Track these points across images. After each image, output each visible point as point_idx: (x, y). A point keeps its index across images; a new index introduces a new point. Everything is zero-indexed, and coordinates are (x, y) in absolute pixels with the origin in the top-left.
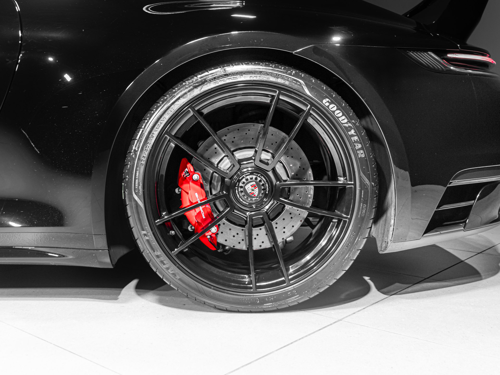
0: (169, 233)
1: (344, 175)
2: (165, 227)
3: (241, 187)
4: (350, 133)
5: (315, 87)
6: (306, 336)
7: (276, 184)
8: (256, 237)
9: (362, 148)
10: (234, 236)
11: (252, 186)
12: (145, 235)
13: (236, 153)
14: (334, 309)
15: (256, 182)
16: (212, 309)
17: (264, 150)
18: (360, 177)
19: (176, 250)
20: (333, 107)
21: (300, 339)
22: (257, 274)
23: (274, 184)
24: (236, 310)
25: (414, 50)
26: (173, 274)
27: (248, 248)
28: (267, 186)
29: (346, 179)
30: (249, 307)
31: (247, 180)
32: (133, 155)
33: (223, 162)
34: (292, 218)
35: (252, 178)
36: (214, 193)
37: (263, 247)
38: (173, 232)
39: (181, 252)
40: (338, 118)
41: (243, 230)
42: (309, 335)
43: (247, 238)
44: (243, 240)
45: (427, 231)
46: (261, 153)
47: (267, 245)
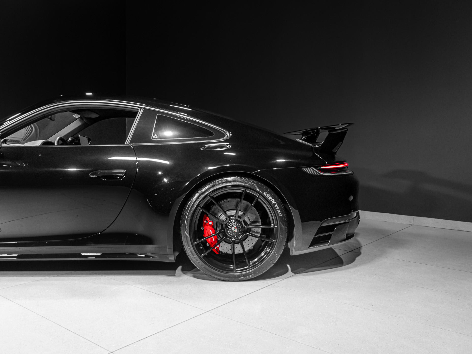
0: (199, 247)
1: (273, 223)
2: (198, 245)
3: (230, 228)
4: (275, 206)
5: (261, 187)
6: (256, 291)
7: (245, 227)
8: (236, 248)
9: (280, 212)
10: (226, 248)
11: (234, 228)
12: (190, 249)
13: (227, 212)
14: (270, 280)
15: (236, 226)
16: (217, 280)
17: (240, 211)
18: (280, 225)
19: (202, 255)
20: (268, 196)
21: (253, 292)
22: (236, 265)
23: (244, 226)
24: (228, 280)
25: (305, 167)
26: (201, 265)
27: (233, 253)
28: (241, 227)
29: (274, 225)
30: (233, 279)
31: (232, 225)
32: (185, 215)
33: (222, 216)
34: (252, 240)
35: (234, 225)
36: (218, 230)
37: (239, 253)
38: (201, 247)
39: (205, 256)
40: (270, 200)
41: (230, 245)
42: (257, 290)
43: (232, 249)
44: (230, 250)
45: (310, 246)
46: (239, 212)
47: (241, 251)
